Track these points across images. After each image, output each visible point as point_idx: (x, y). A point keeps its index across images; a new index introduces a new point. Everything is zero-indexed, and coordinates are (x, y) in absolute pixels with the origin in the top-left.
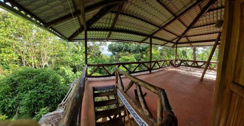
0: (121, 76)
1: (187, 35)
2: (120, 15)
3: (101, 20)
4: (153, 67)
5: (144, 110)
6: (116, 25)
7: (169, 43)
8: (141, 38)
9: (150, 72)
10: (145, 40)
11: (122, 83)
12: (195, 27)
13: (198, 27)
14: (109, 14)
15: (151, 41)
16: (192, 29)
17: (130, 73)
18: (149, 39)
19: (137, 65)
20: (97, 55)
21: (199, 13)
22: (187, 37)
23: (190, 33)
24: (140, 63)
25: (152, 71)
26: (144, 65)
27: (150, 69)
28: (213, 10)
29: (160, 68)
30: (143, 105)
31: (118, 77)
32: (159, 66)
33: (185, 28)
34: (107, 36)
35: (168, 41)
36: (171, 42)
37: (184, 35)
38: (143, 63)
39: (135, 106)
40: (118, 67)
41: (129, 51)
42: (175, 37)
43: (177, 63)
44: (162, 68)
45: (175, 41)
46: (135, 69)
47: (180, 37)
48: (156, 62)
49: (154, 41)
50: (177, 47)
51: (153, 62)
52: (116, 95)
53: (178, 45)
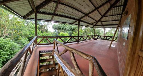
0: (58, 45)
1: (101, 21)
2: (59, 5)
3: (46, 7)
4: (80, 39)
5: (77, 70)
6: (56, 12)
7: (91, 25)
8: (72, 21)
9: (78, 42)
10: (75, 22)
11: (58, 49)
12: (106, 16)
13: (108, 16)
14: (52, 3)
15: (79, 23)
16: (105, 17)
17: (65, 43)
18: (78, 22)
19: (69, 38)
20: (45, 31)
21: (109, 8)
22: (101, 22)
23: (103, 19)
24: (71, 37)
25: (79, 42)
26: (74, 38)
27: (78, 41)
28: (117, 7)
29: (84, 40)
30: (76, 67)
31: (56, 45)
32: (84, 39)
33: (101, 16)
34: (51, 18)
35: (90, 24)
36: (92, 24)
37: (100, 20)
38: (74, 37)
39: (68, 66)
40: (57, 39)
41: (65, 30)
42: (94, 21)
43: (95, 38)
44: (85, 40)
45: (94, 24)
46: (68, 41)
47: (97, 22)
48: (82, 37)
49: (81, 23)
50: (95, 28)
51: (80, 36)
52: (53, 56)
53: (96, 27)
